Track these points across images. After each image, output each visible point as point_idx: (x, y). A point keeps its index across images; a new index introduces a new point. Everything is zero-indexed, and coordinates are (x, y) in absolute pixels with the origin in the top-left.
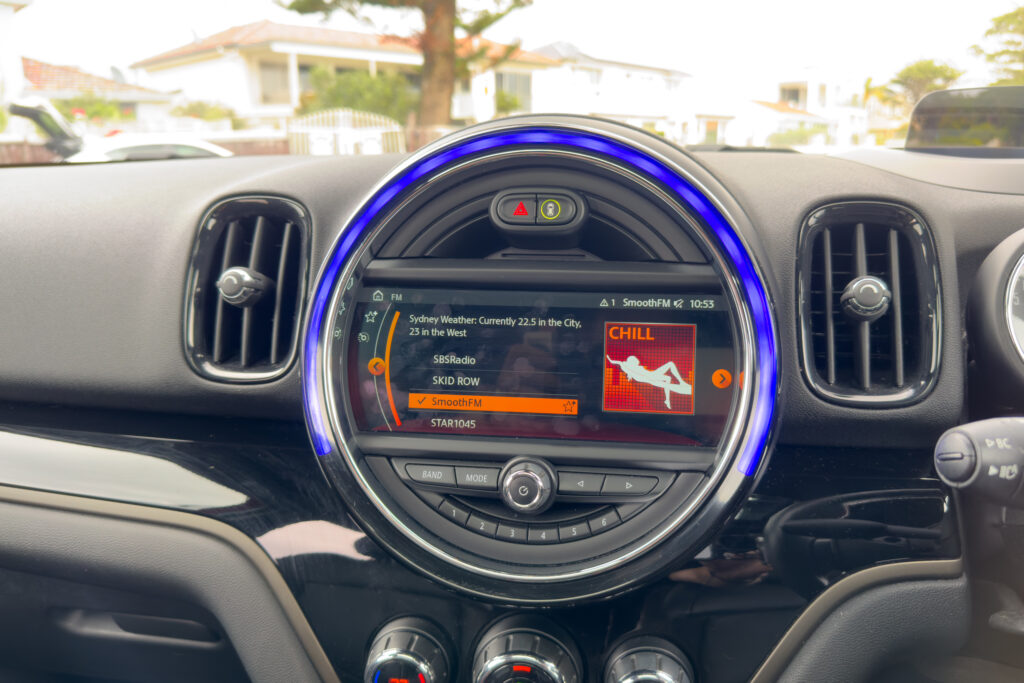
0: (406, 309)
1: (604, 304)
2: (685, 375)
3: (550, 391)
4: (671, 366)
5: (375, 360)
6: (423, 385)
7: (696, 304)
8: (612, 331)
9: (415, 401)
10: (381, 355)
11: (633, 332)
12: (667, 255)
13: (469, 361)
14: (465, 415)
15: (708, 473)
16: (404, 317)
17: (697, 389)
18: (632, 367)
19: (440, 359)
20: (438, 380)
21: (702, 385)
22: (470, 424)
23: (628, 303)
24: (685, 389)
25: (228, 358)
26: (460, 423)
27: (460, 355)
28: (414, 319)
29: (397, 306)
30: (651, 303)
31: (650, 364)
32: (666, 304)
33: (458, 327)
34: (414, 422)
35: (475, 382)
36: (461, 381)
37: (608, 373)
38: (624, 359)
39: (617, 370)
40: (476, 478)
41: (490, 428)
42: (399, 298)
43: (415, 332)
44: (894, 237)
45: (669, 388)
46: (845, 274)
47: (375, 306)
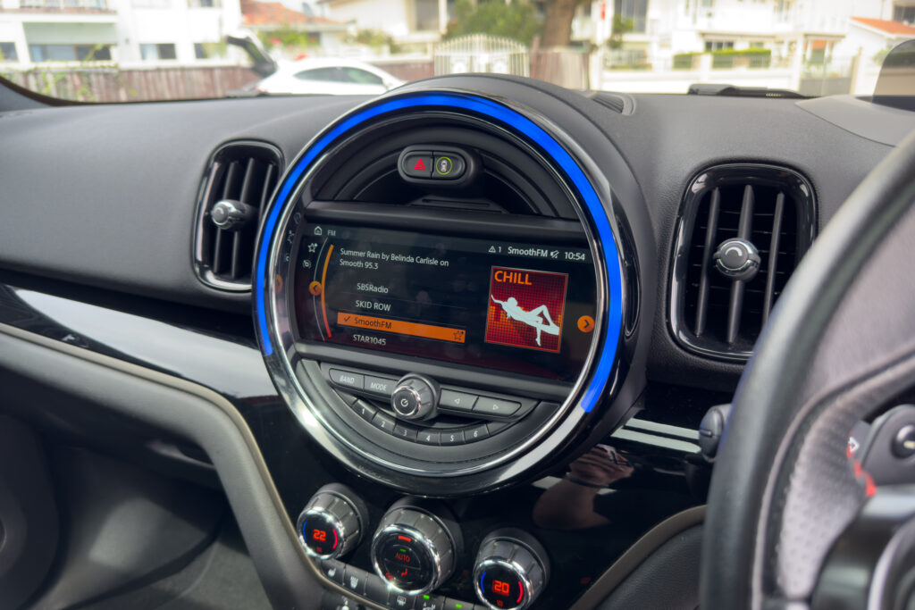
0: (339, 243)
1: (492, 250)
2: (554, 318)
3: (442, 320)
4: (544, 309)
5: (315, 283)
6: (349, 308)
7: (569, 256)
8: (499, 275)
9: (343, 319)
10: (319, 280)
11: (514, 277)
12: (546, 210)
13: (383, 290)
14: (379, 334)
16: (336, 250)
18: (511, 308)
19: (362, 287)
20: (360, 304)
21: (569, 326)
22: (382, 341)
23: (512, 251)
24: (554, 330)
26: (374, 340)
27: (377, 285)
28: (344, 252)
29: (332, 240)
30: (531, 252)
31: (527, 306)
32: (544, 254)
33: (373, 260)
35: (387, 308)
36: (377, 306)
37: (491, 310)
38: (505, 299)
39: (499, 307)
40: (378, 385)
41: (398, 345)
42: (333, 233)
43: (343, 263)
44: (780, 199)
45: (540, 327)
47: (316, 239)
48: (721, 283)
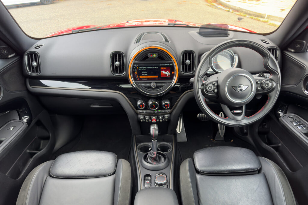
0: (138, 67)
1: (160, 65)
2: (169, 72)
3: (155, 75)
4: (168, 72)
5: (136, 73)
6: (141, 75)
7: (170, 65)
8: (162, 68)
9: (140, 77)
10: (136, 72)
11: (164, 68)
12: (167, 59)
13: (146, 72)
14: (146, 78)
15: (171, 82)
16: (138, 68)
17: (171, 74)
18: (164, 72)
19: (143, 72)
20: (143, 74)
21: (171, 73)
22: (147, 79)
23: (163, 65)
24: (169, 74)
25: (117, 72)
26: (145, 79)
27: (145, 71)
28: (139, 68)
29: (137, 66)
30: (165, 65)
31: (166, 71)
32: (167, 65)
33: (145, 68)
34: (141, 79)
35: (147, 74)
36: (145, 74)
37: (161, 73)
38: (163, 71)
39: (162, 72)
40: (148, 85)
41: (149, 79)
42: (137, 65)
43: (140, 69)
44: (191, 54)
45: (168, 74)
46: (186, 59)
47: (135, 66)
48: (186, 65)
